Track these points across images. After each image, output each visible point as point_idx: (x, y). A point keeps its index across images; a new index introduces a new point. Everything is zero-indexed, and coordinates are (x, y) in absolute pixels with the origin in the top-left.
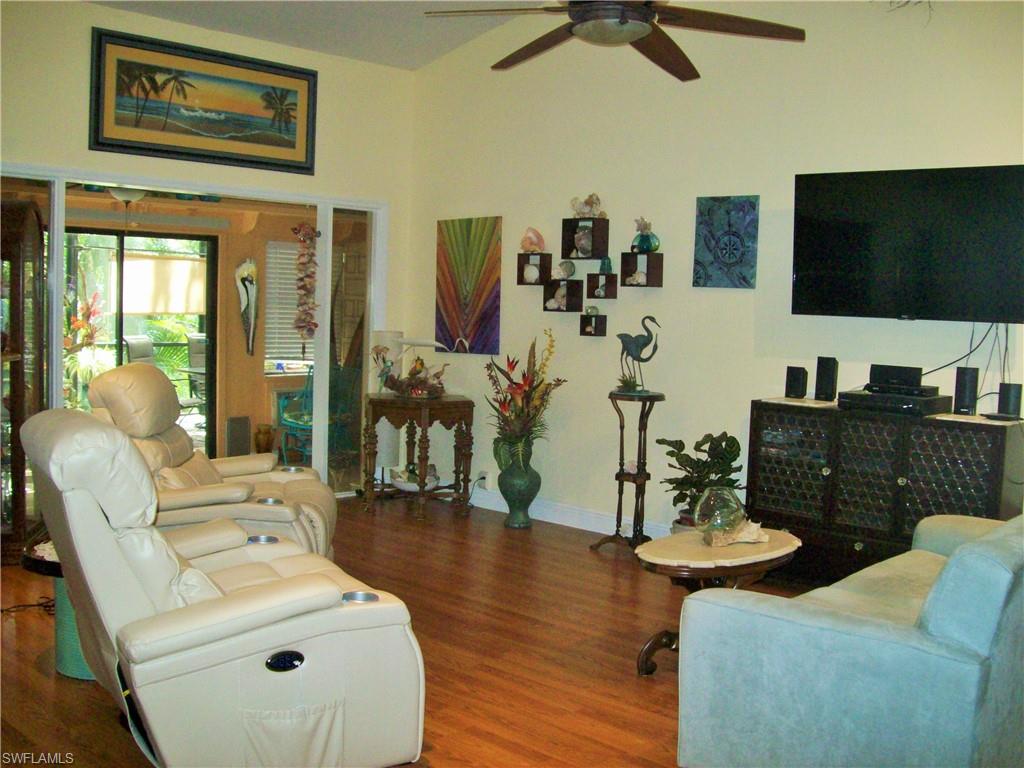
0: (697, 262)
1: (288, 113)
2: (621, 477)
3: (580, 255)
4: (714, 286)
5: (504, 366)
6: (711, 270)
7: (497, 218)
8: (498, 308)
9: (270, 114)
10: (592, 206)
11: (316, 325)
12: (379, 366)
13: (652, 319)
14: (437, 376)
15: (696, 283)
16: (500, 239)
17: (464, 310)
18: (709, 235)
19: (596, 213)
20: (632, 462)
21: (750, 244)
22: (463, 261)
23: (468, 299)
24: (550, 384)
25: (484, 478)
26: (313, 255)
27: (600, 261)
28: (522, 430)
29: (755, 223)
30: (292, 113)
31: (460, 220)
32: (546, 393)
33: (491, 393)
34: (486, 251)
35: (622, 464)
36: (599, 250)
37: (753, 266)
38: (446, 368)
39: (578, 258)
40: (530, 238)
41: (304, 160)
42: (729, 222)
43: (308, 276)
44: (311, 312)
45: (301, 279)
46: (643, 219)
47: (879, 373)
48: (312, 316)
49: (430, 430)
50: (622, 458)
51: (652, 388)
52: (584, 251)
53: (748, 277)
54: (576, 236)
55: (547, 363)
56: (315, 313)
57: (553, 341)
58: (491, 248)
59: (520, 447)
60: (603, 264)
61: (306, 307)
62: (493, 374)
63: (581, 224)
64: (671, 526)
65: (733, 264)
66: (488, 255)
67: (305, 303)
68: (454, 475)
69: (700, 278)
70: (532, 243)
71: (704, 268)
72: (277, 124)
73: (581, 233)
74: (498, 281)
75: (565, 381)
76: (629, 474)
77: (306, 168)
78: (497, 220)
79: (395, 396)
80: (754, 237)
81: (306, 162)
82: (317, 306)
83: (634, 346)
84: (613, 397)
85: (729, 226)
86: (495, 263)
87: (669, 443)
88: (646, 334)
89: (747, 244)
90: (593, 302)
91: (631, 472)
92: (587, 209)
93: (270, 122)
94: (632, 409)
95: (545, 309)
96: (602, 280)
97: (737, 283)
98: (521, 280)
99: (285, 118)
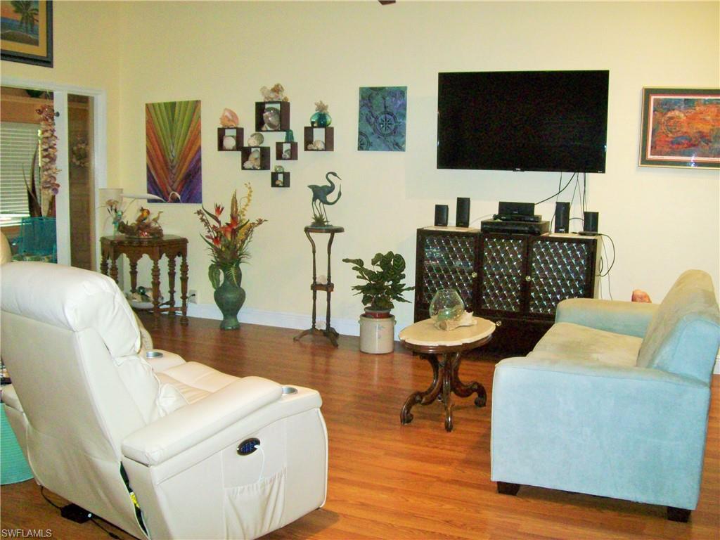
0: (360, 133)
1: (32, 17)
2: (315, 287)
3: (269, 129)
4: (374, 150)
5: (213, 212)
6: (371, 139)
7: (197, 101)
8: (200, 168)
9: (19, 17)
10: (278, 93)
11: (58, 186)
12: (112, 216)
13: (334, 174)
14: (155, 220)
15: (361, 148)
16: (200, 117)
17: (171, 171)
18: (369, 114)
19: (282, 98)
20: (323, 276)
21: (401, 120)
22: (169, 134)
23: (175, 162)
24: (253, 223)
25: (194, 295)
26: (53, 131)
27: (285, 133)
28: (232, 258)
29: (404, 106)
30: (35, 17)
31: (165, 103)
32: (250, 229)
33: (205, 232)
34: (189, 127)
35: (315, 278)
36: (283, 125)
37: (403, 136)
38: (161, 215)
39: (267, 131)
40: (226, 117)
41: (45, 55)
42: (385, 104)
43: (50, 147)
44: (53, 175)
45: (46, 150)
46: (321, 103)
47: (505, 208)
48: (55, 179)
49: (160, 262)
50: (315, 274)
51: (335, 223)
52: (271, 125)
53: (400, 144)
54: (264, 115)
55: (247, 208)
56: (57, 177)
57: (251, 192)
58: (193, 124)
59: (233, 271)
60: (287, 135)
61: (50, 172)
62: (204, 217)
63: (267, 106)
64: (359, 319)
65: (390, 135)
66: (190, 129)
67: (49, 169)
68: (169, 294)
69: (363, 144)
70: (229, 120)
71: (366, 137)
72: (24, 25)
73: (267, 113)
74: (200, 148)
75: (265, 220)
76: (321, 285)
77: (47, 62)
78: (197, 103)
79: (126, 238)
80: (404, 116)
81: (47, 57)
82: (59, 171)
83: (320, 194)
84: (307, 230)
85: (385, 107)
86: (197, 135)
87: (353, 261)
88: (329, 185)
89: (398, 121)
90: (281, 163)
91: (323, 283)
92: (272, 95)
93: (19, 23)
94: (321, 239)
95: (243, 168)
96: (287, 147)
97: (392, 147)
98: (221, 147)
99: (30, 20)
